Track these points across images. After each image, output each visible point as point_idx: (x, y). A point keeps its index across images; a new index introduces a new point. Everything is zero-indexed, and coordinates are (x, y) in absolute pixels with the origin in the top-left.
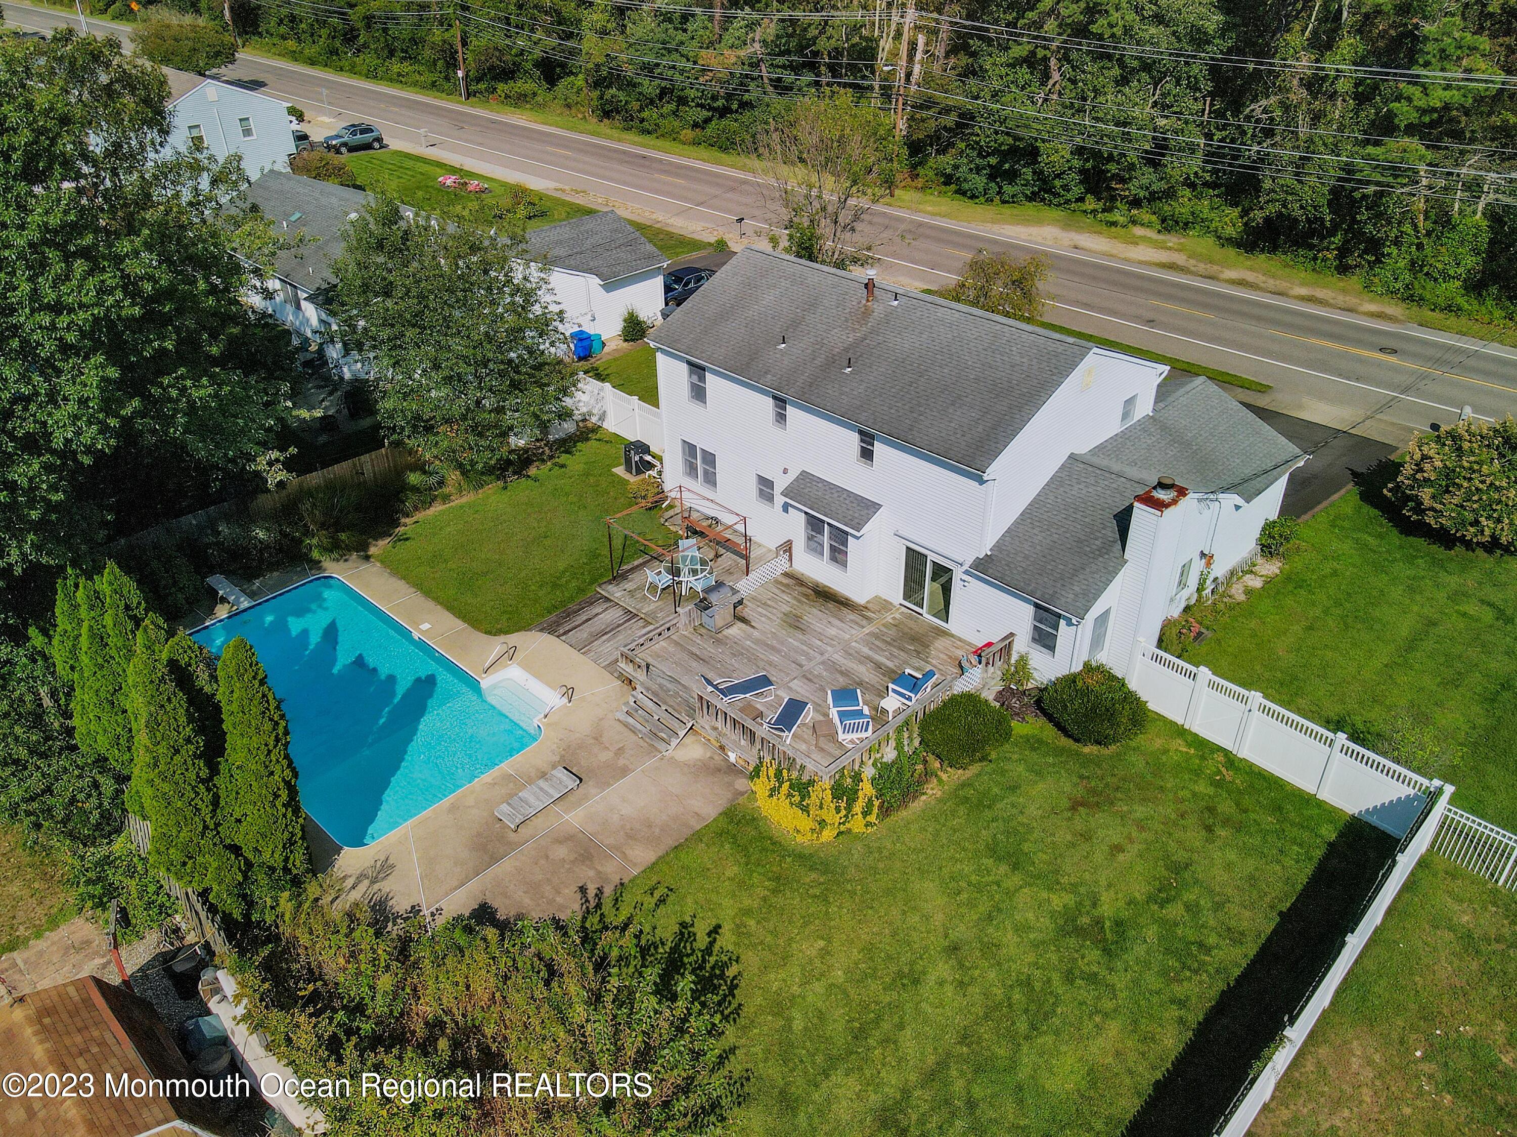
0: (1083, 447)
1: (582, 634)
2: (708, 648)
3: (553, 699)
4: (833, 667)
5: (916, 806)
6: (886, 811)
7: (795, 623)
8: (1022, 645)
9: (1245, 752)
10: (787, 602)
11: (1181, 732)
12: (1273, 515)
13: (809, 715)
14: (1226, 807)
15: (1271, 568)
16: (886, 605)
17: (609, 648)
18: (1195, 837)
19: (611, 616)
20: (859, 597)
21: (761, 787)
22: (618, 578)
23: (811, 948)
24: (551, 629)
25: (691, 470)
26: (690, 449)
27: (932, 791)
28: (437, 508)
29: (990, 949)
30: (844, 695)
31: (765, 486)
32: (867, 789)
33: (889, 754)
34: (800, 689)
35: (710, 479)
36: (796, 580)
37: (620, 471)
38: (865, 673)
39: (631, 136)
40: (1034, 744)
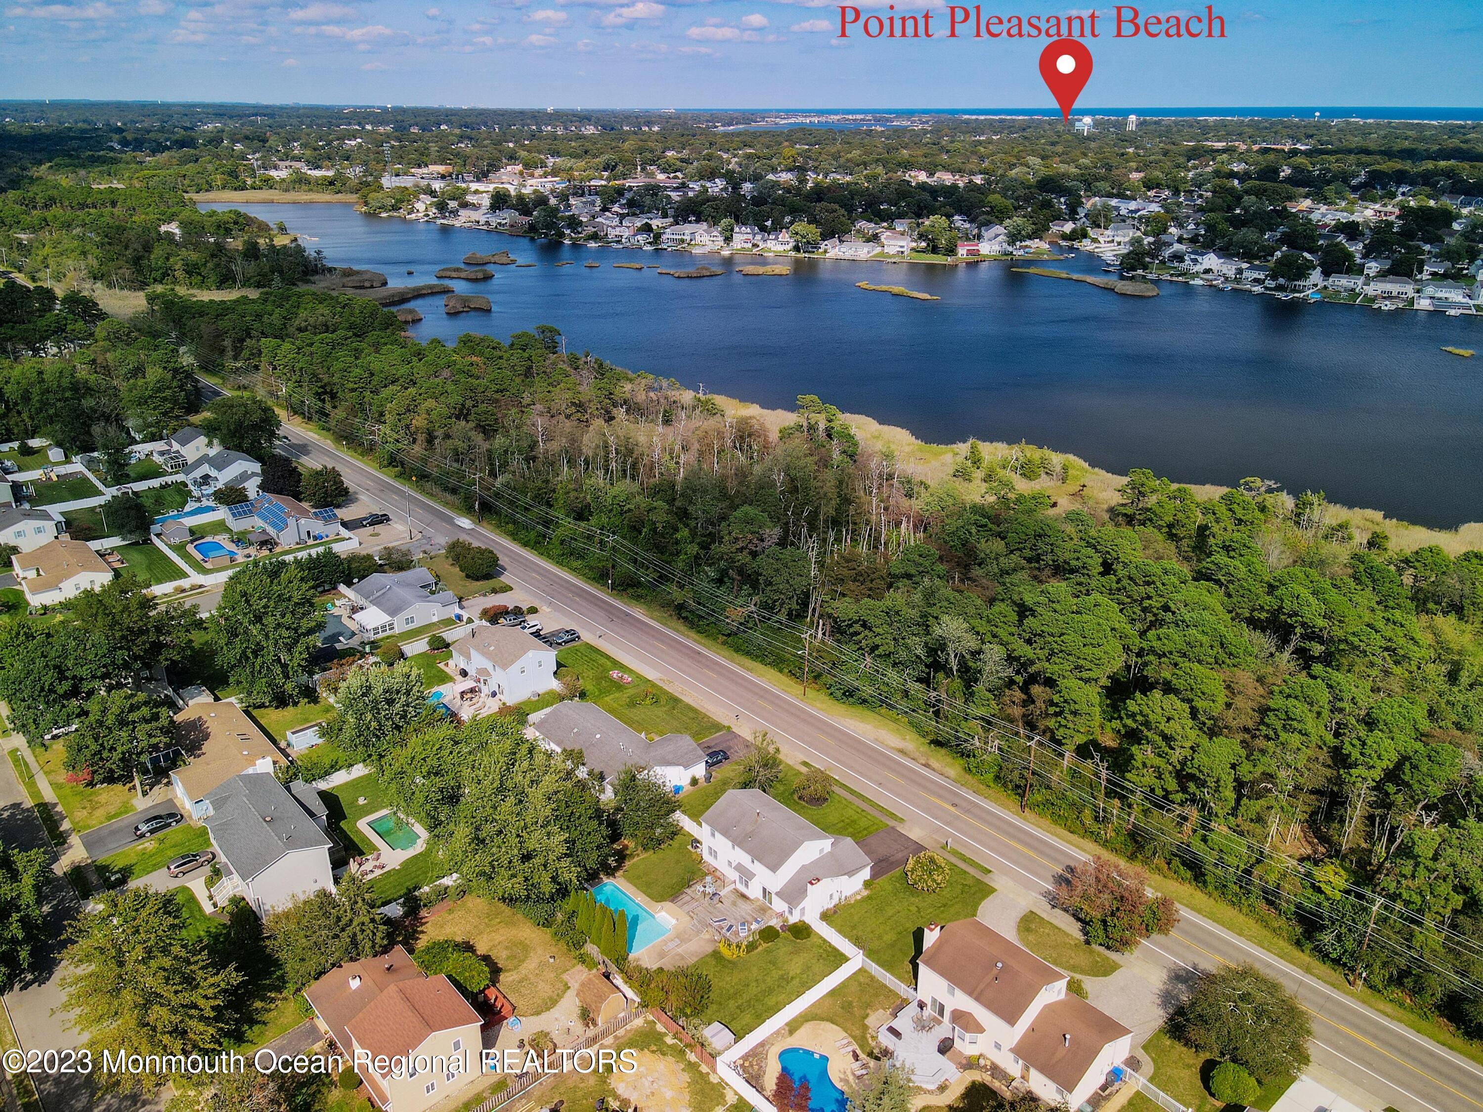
0: (807, 862)
1: (680, 903)
2: (712, 910)
3: (674, 921)
4: (742, 917)
5: (756, 951)
6: (748, 952)
7: (734, 904)
8: (787, 914)
9: (833, 943)
10: (733, 897)
11: (821, 937)
12: (868, 877)
13: (734, 928)
14: (824, 955)
15: (865, 893)
16: (758, 899)
17: (686, 907)
18: (814, 961)
19: (688, 898)
20: (752, 897)
21: (721, 945)
22: (689, 886)
23: (728, 979)
24: (672, 901)
25: (711, 854)
26: (710, 848)
27: (760, 948)
28: (636, 859)
29: (764, 981)
30: (743, 924)
31: (730, 863)
32: (744, 946)
33: (751, 939)
34: (733, 922)
35: (716, 857)
36: (736, 890)
37: (689, 847)
38: (749, 918)
39: (693, 634)
40: (786, 938)
